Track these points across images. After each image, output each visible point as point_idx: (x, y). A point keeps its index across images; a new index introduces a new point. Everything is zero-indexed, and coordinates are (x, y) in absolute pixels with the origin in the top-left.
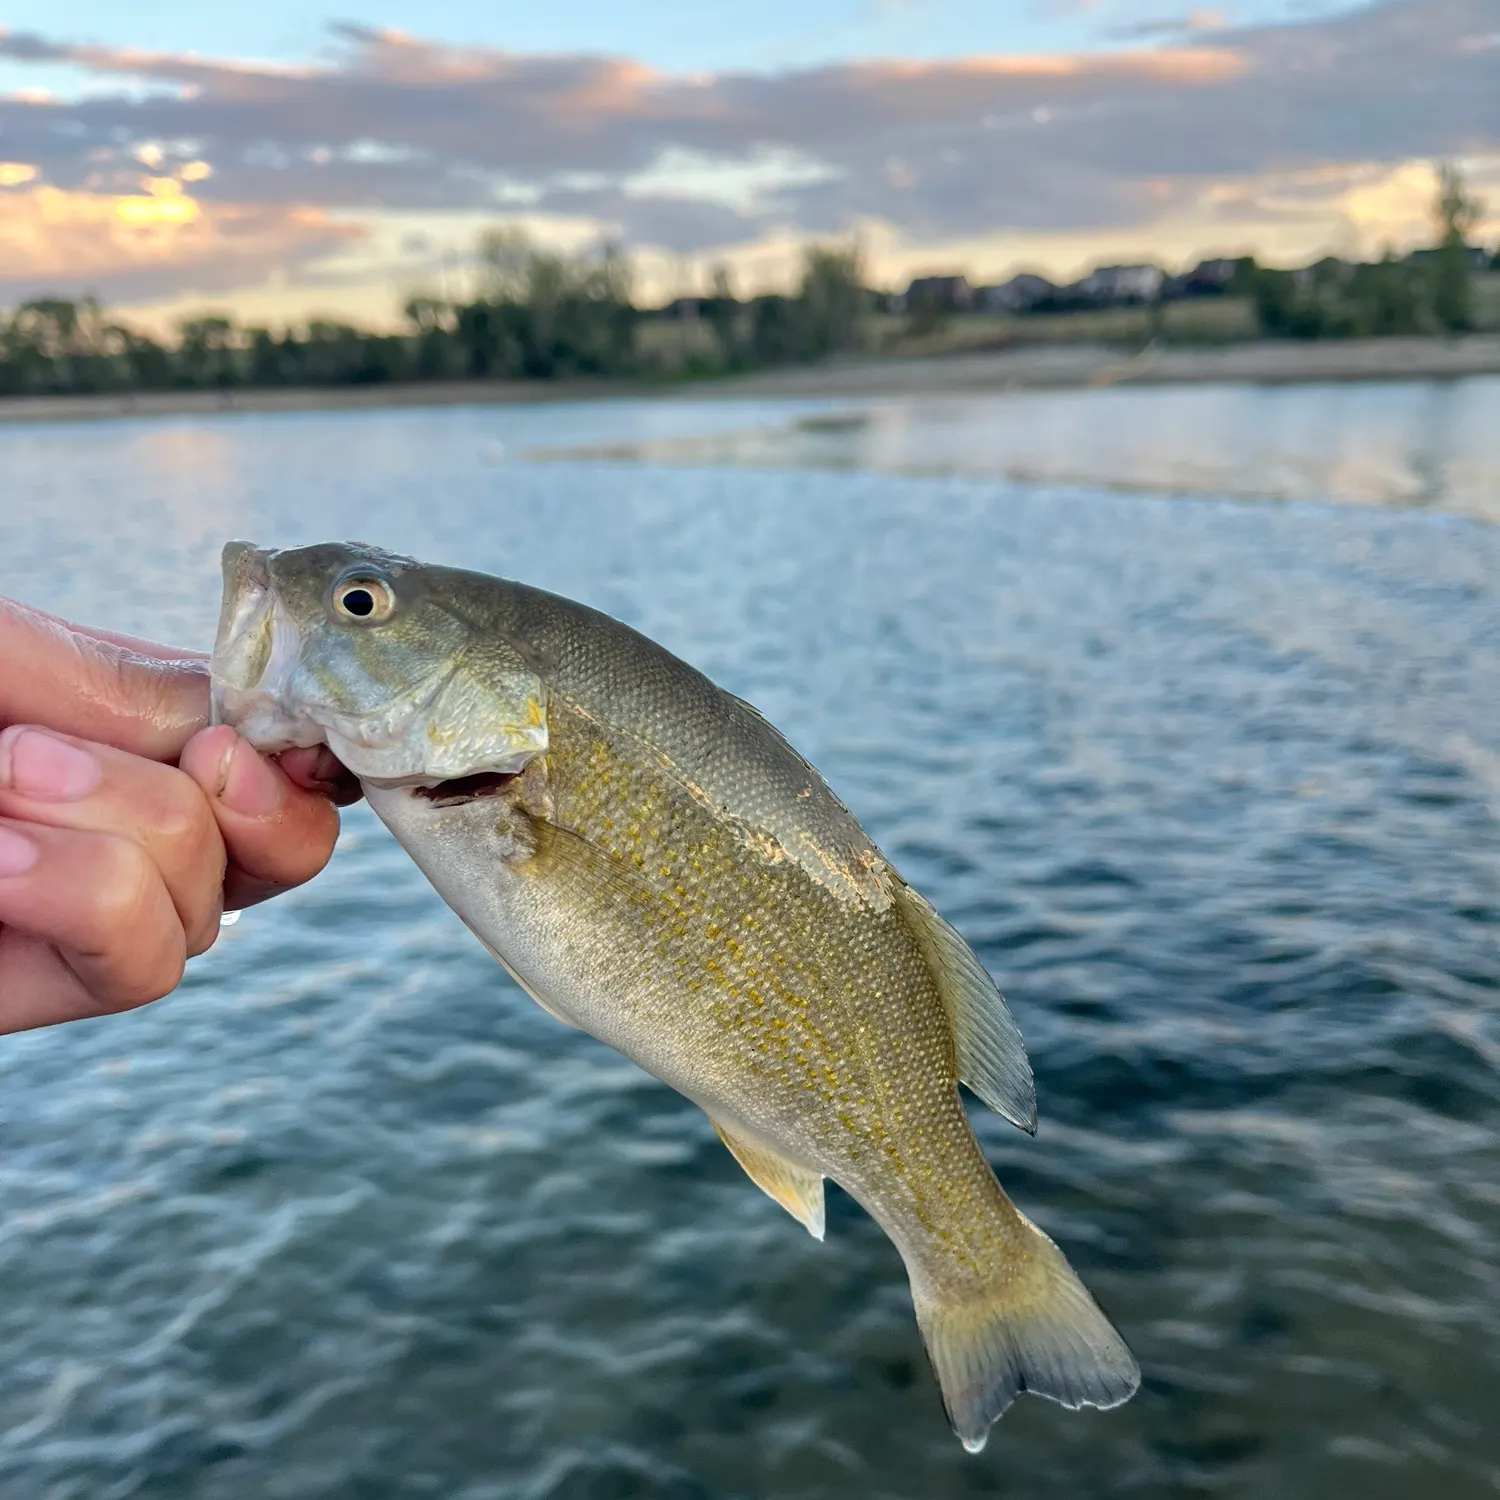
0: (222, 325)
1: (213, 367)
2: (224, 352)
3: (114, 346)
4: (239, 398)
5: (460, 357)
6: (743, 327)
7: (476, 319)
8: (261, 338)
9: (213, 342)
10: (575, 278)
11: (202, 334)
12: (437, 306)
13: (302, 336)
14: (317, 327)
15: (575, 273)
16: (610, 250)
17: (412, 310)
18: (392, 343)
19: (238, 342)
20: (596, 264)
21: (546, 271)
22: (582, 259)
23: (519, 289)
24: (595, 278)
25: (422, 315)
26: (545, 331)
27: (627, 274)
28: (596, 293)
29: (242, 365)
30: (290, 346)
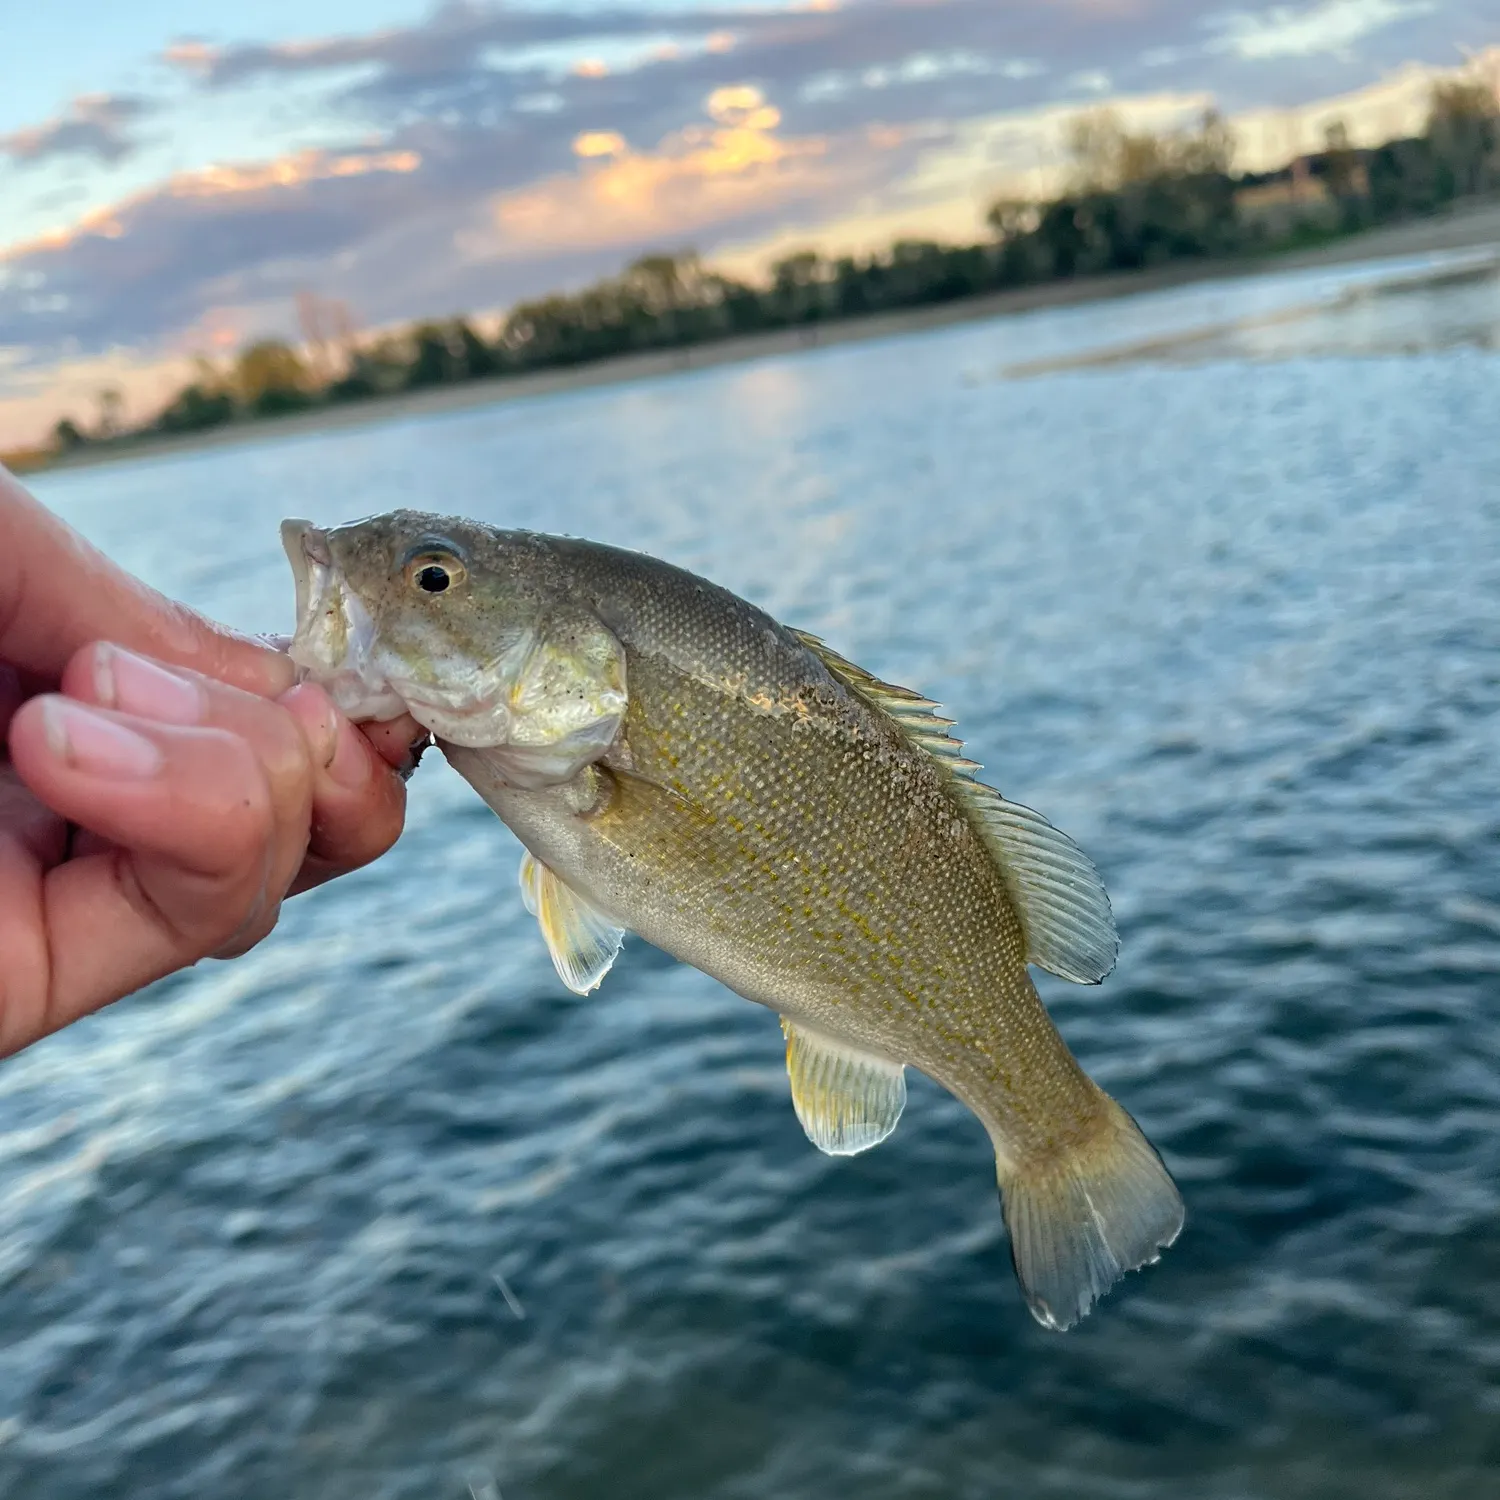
0: (809, 260)
1: (800, 304)
2: (813, 288)
3: (711, 296)
4: (823, 331)
5: (1043, 258)
6: (1359, 181)
7: (1061, 216)
8: (846, 267)
9: (800, 279)
10: (1169, 154)
11: (791, 273)
12: (1019, 207)
13: (887, 261)
14: (900, 249)
15: (1169, 148)
16: (1210, 119)
17: (995, 217)
18: (975, 254)
19: (825, 275)
20: (1195, 134)
21: (1139, 152)
22: (1177, 133)
23: (1109, 177)
24: (1193, 150)
25: (1005, 218)
26: (1134, 218)
27: (1230, 141)
28: (1194, 167)
29: (829, 298)
30: (875, 273)
